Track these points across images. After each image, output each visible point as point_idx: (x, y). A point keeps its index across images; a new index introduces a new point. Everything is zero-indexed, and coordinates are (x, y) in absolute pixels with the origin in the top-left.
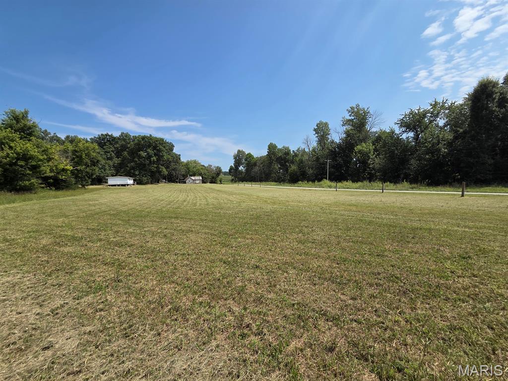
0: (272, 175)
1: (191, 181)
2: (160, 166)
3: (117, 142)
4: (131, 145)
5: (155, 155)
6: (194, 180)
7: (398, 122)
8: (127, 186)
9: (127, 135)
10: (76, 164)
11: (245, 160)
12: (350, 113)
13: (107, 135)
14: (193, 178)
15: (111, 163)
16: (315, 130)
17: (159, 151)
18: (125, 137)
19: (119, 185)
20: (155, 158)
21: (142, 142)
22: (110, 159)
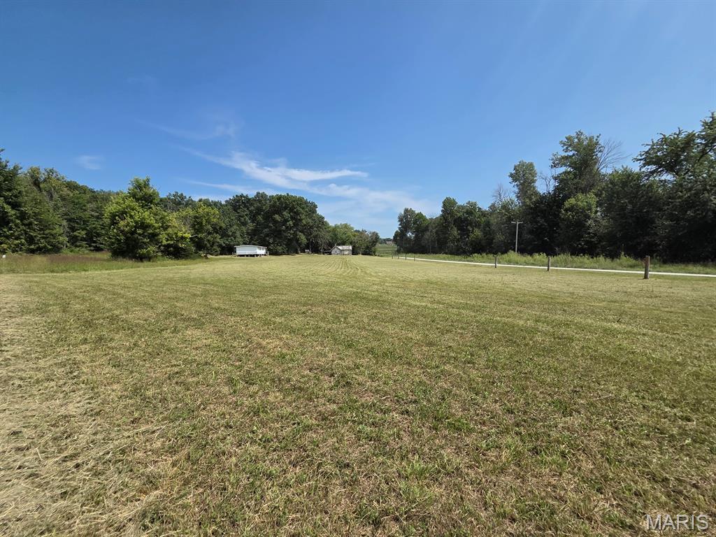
0: (448, 245)
1: (338, 251)
2: (298, 232)
3: (252, 205)
4: (266, 208)
5: (292, 218)
6: (341, 251)
7: (640, 158)
8: (256, 257)
9: (263, 195)
10: (197, 231)
11: (414, 224)
12: (565, 147)
13: (242, 196)
14: (340, 247)
15: (244, 229)
16: (511, 176)
17: (297, 213)
18: (261, 198)
19: (247, 256)
20: (291, 223)
21: (278, 203)
22: (244, 224)
